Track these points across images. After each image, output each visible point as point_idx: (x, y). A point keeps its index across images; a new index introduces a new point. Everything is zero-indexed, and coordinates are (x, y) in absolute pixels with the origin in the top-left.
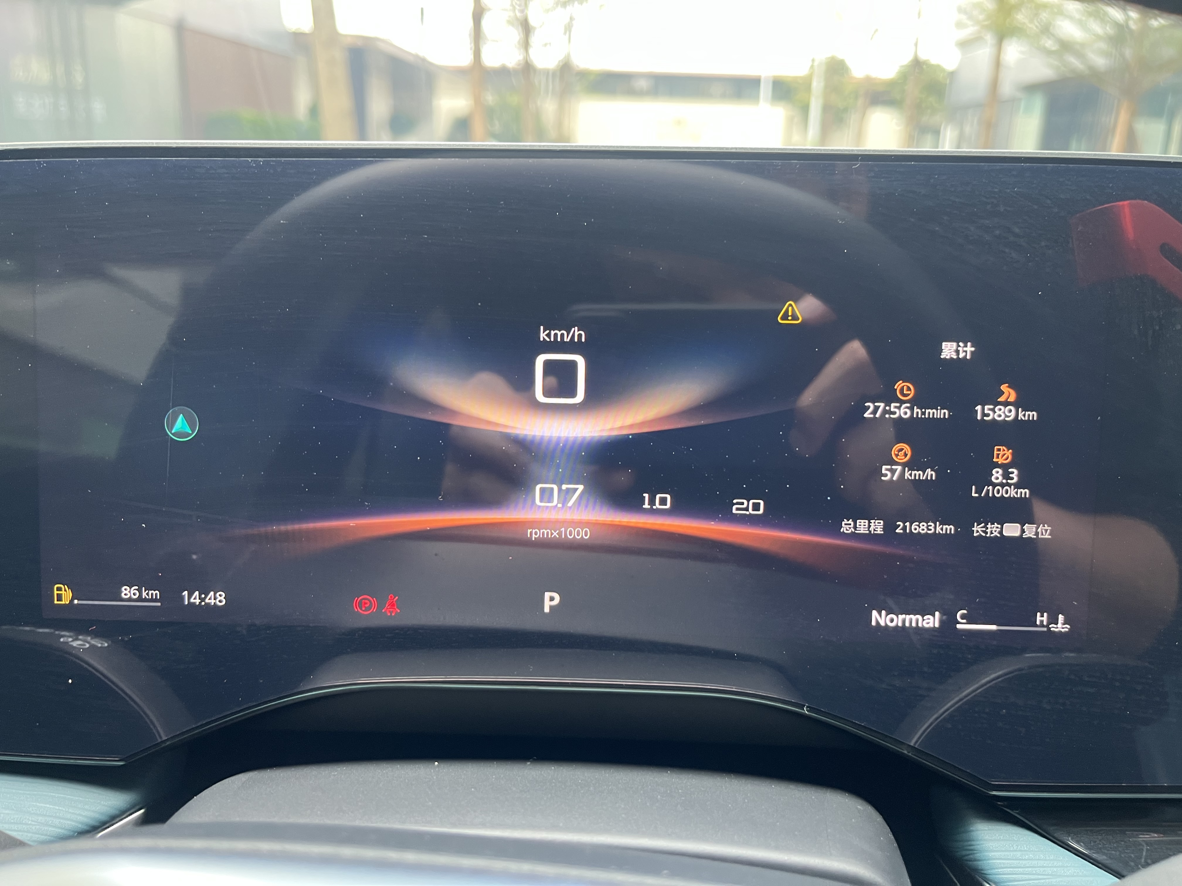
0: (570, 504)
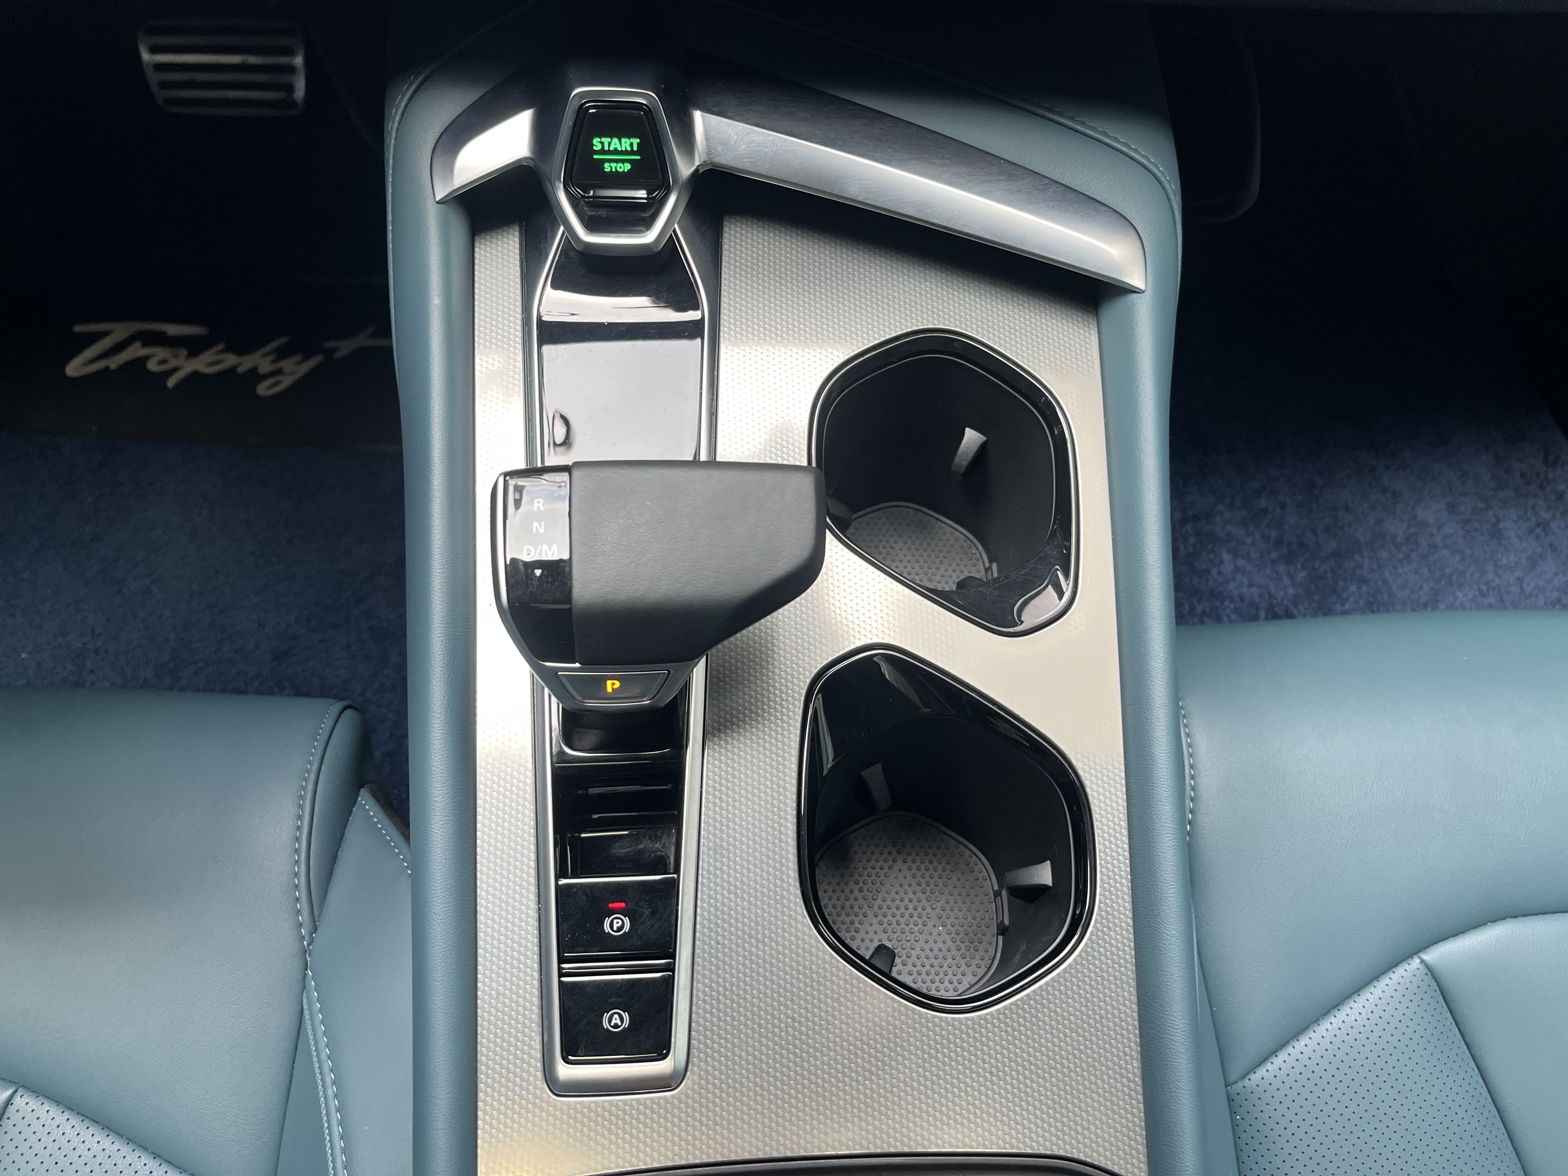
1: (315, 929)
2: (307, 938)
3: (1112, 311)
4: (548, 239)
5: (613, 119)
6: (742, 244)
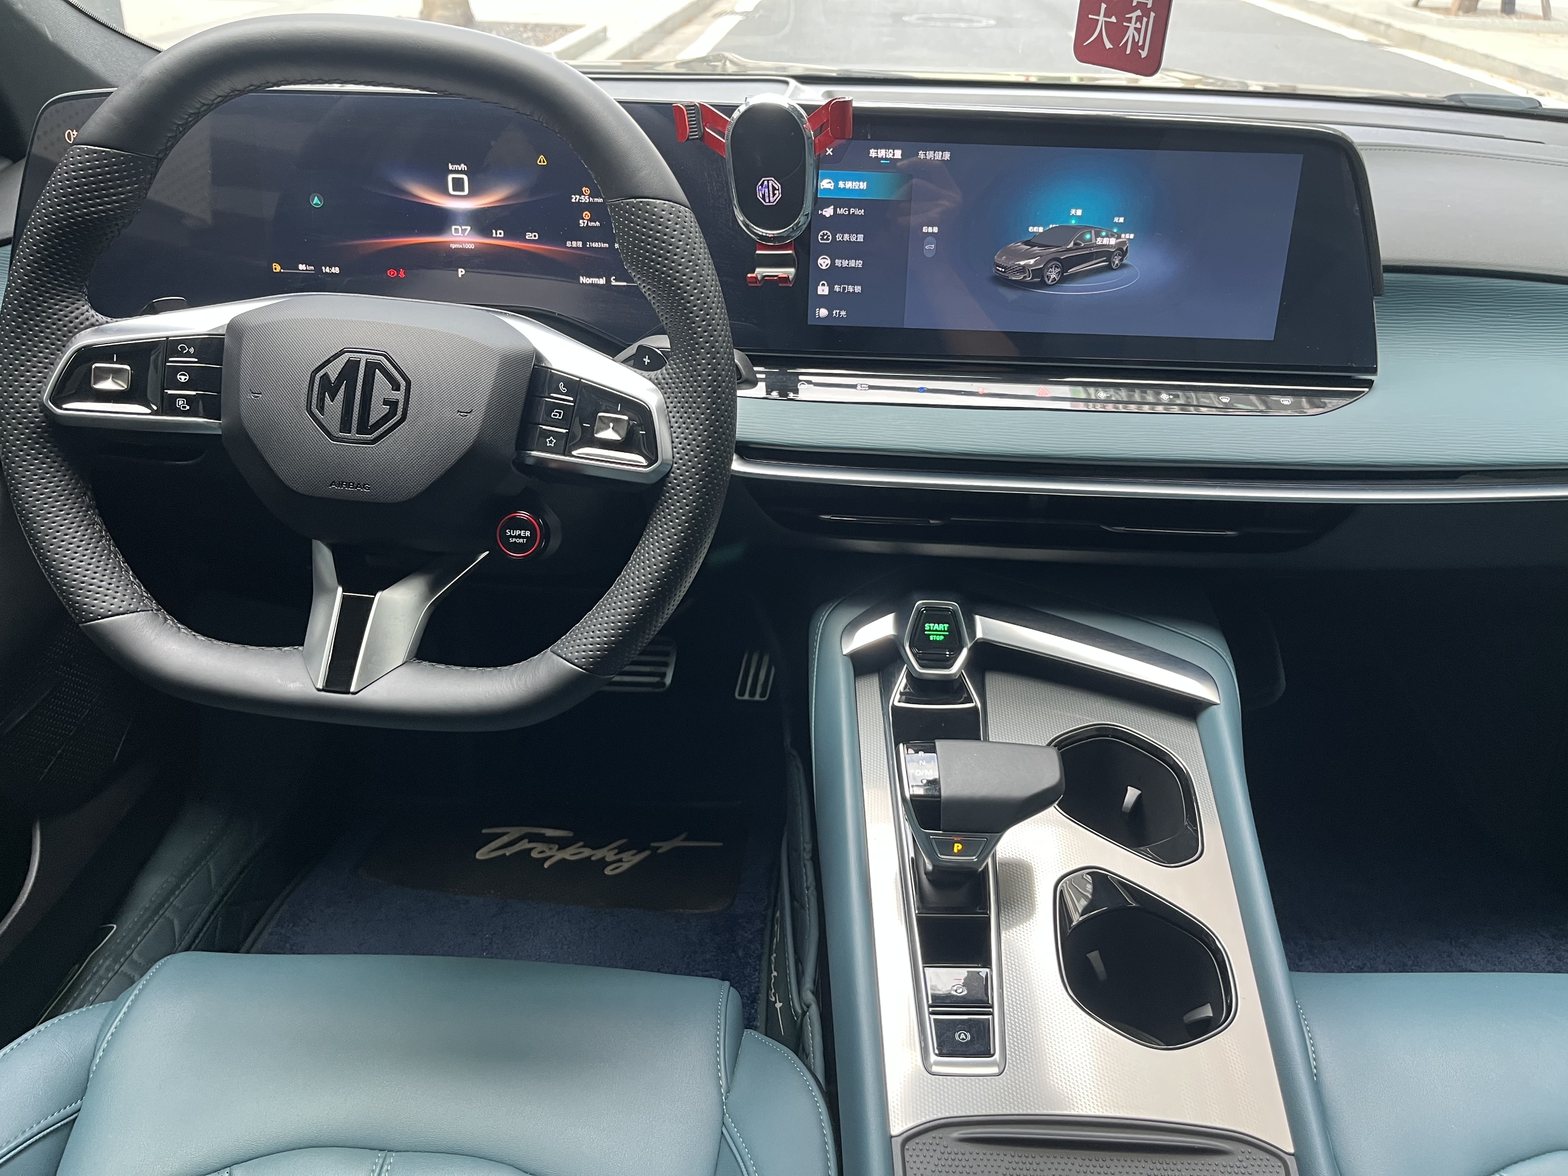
0: (466, 234)
1: (728, 1092)
2: (724, 1095)
3: (1204, 717)
4: (896, 677)
5: (936, 615)
6: (995, 683)
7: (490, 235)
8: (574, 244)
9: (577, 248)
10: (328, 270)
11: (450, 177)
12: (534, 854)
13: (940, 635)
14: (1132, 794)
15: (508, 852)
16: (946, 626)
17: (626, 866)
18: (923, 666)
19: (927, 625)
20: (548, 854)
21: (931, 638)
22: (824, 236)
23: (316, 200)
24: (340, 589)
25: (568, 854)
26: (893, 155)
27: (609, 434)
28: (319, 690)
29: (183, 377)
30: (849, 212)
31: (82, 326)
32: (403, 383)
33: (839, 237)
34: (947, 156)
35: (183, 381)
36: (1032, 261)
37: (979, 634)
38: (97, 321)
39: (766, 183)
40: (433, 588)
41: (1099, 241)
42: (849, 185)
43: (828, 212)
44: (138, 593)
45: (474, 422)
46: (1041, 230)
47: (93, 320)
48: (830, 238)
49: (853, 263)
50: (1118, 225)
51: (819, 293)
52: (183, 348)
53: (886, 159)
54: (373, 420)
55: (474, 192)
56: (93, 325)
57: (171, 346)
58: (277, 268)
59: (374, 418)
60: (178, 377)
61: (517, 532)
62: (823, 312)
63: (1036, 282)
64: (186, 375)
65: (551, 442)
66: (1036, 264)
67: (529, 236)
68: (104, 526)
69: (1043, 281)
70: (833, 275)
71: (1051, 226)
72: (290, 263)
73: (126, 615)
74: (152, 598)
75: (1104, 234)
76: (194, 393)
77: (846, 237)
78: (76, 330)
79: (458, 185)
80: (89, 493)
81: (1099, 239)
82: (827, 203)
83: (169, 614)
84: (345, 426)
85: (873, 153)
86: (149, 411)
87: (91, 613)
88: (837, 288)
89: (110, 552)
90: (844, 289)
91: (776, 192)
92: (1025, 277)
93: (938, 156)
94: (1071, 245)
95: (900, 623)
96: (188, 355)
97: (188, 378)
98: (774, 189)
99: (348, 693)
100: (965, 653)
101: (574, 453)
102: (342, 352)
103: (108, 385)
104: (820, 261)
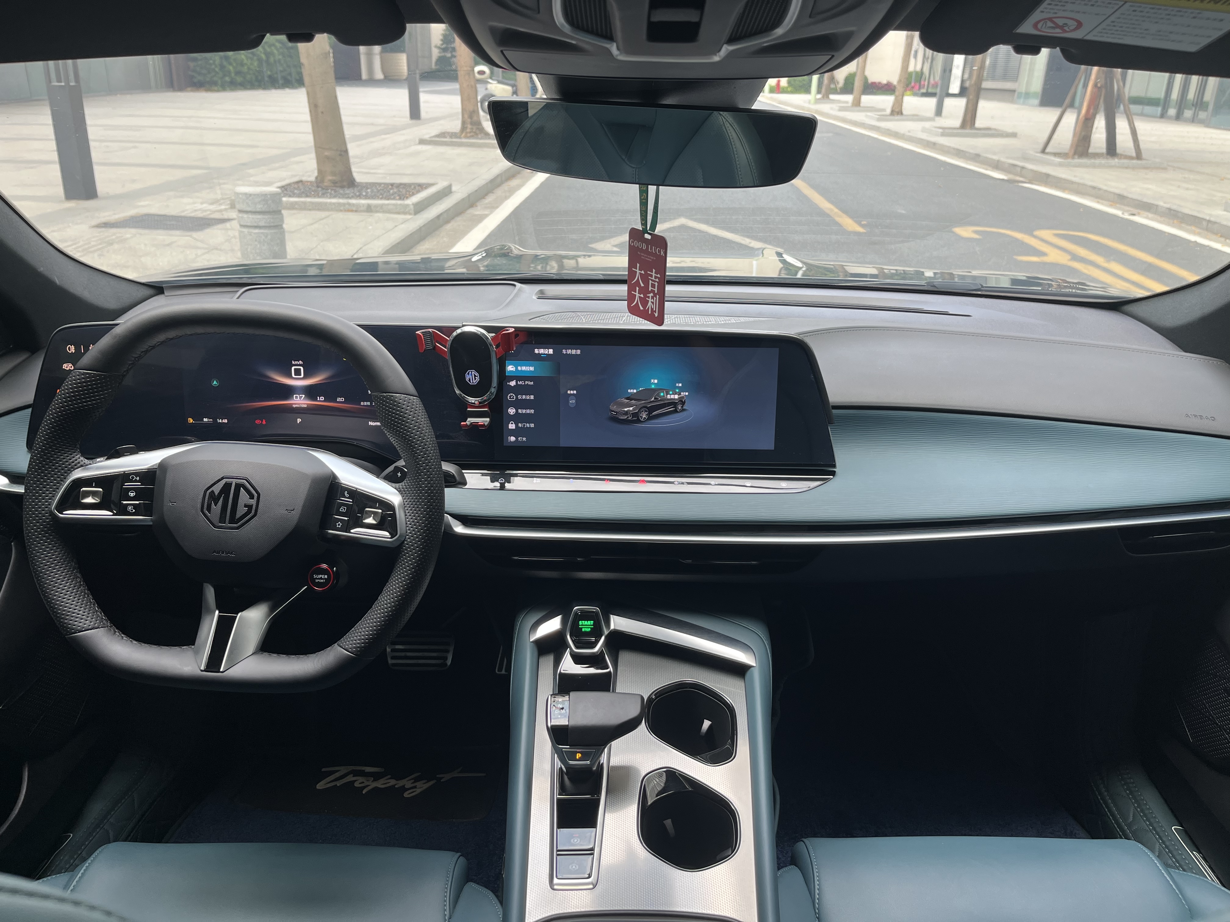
0: (302, 399)
1: (450, 918)
2: (447, 920)
3: (745, 674)
4: (563, 656)
5: (586, 616)
6: (625, 657)
7: (316, 400)
8: (365, 403)
9: (367, 406)
10: (220, 421)
11: (293, 368)
12: (357, 785)
13: (588, 628)
14: (707, 724)
15: (338, 783)
16: (592, 622)
17: (418, 791)
18: (577, 647)
19: (580, 622)
20: (367, 783)
21: (583, 630)
22: (512, 397)
23: (215, 382)
24: (217, 612)
25: (380, 784)
26: (548, 352)
27: (370, 520)
28: (202, 671)
29: (132, 494)
30: (525, 383)
31: (76, 467)
32: (256, 495)
33: (520, 397)
34: (579, 352)
35: (132, 496)
36: (631, 409)
37: (612, 627)
38: (85, 463)
39: (470, 372)
40: (272, 609)
41: (669, 397)
42: (524, 368)
43: (513, 383)
44: (100, 617)
45: (295, 515)
46: (635, 391)
47: (82, 463)
48: (515, 397)
49: (528, 411)
50: (679, 387)
51: (510, 428)
52: (133, 478)
53: (544, 354)
54: (238, 515)
55: (306, 376)
56: (82, 466)
57: (125, 477)
58: (191, 420)
59: (239, 514)
60: (129, 494)
61: (320, 576)
62: (513, 439)
63: (635, 420)
64: (133, 493)
65: (339, 525)
66: (634, 410)
67: (339, 399)
68: (82, 579)
69: (638, 419)
70: (517, 418)
71: (640, 389)
72: (198, 417)
73: (93, 630)
74: (108, 620)
75: (671, 393)
76: (137, 502)
77: (524, 397)
78: (72, 469)
79: (298, 372)
80: (75, 560)
81: (668, 395)
82: (512, 378)
83: (117, 629)
84: (222, 519)
85: (536, 351)
86: (112, 514)
87: (73, 630)
88: (520, 425)
89: (85, 593)
90: (524, 425)
91: (476, 377)
92: (628, 417)
93: (574, 352)
94: (653, 399)
95: (564, 622)
96: (136, 481)
97: (135, 494)
98: (475, 376)
99: (219, 672)
100: (603, 638)
101: (352, 531)
102: (223, 478)
103: (89, 500)
104: (509, 410)
